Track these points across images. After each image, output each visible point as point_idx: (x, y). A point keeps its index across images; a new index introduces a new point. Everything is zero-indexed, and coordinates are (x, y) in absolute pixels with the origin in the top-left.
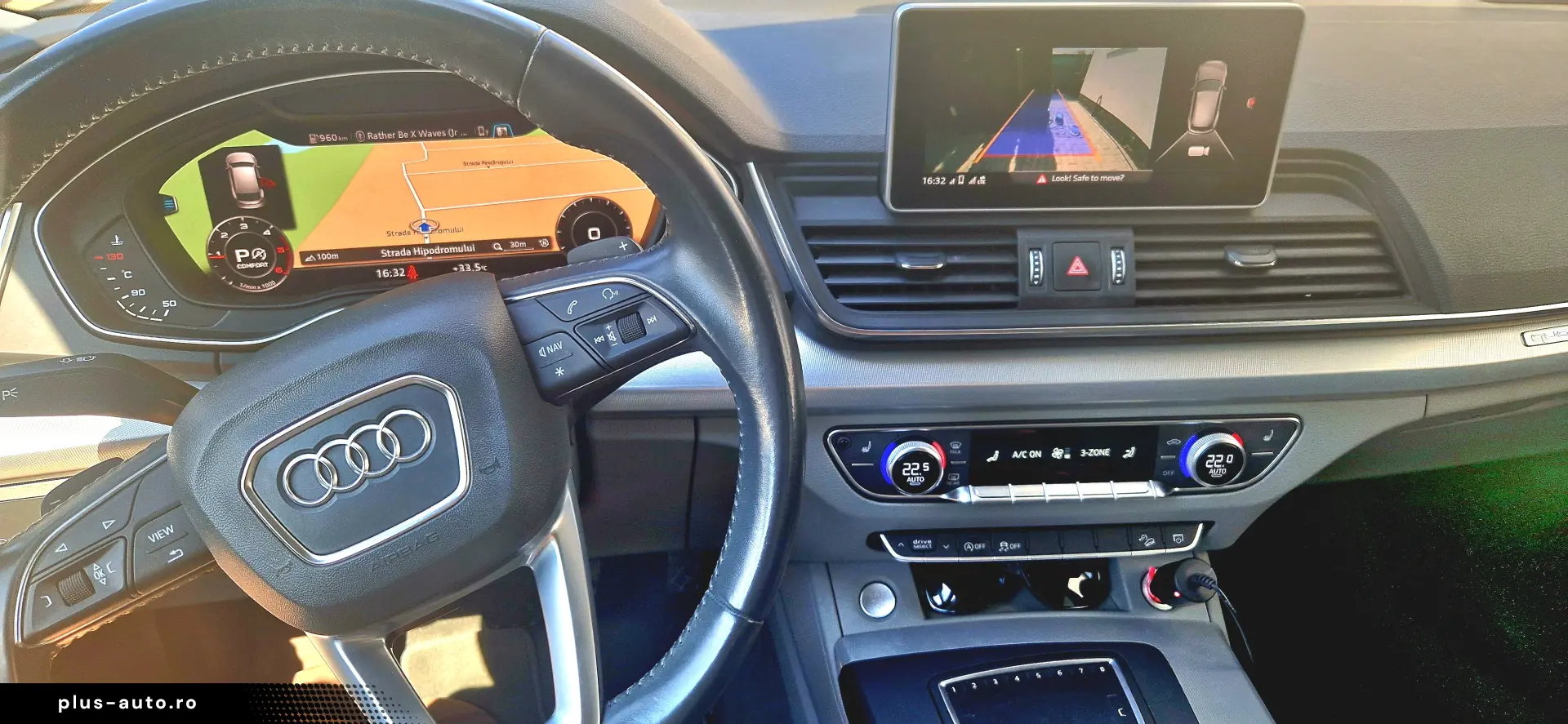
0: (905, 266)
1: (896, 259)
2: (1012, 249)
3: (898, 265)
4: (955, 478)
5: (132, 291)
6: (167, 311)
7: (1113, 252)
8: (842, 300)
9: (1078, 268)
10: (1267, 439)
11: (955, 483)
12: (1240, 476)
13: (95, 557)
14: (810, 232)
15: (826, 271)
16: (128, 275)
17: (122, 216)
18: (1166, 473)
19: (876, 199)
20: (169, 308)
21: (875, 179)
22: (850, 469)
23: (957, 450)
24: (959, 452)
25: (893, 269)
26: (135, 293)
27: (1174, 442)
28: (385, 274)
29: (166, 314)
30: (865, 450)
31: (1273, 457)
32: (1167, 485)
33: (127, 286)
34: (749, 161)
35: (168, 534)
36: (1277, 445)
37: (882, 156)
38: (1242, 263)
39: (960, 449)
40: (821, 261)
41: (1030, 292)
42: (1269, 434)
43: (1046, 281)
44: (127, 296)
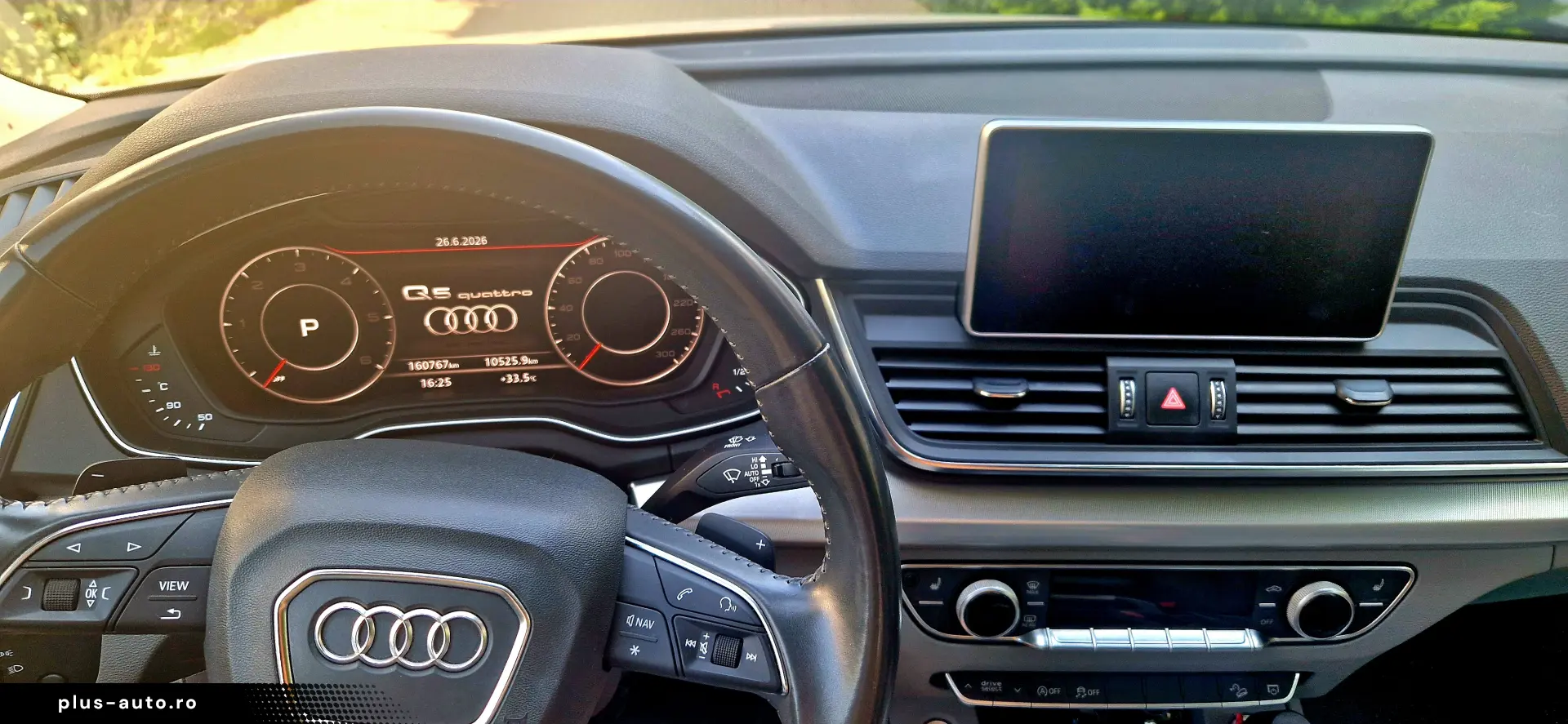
0: (984, 393)
1: (974, 385)
2: (1101, 378)
3: (976, 390)
4: (1030, 620)
5: (167, 404)
6: (203, 425)
7: (1212, 382)
8: (914, 427)
9: (1173, 401)
10: (1377, 588)
11: (1030, 625)
12: (1348, 628)
13: (100, 574)
14: (881, 353)
15: (898, 395)
16: (164, 387)
17: (160, 326)
18: (1264, 622)
19: (953, 320)
20: (204, 422)
21: (952, 298)
22: (917, 607)
23: (1035, 590)
24: (1037, 592)
25: (970, 396)
26: (170, 405)
27: (1274, 588)
28: (430, 383)
29: (201, 428)
30: (934, 587)
31: (1381, 609)
32: (1264, 635)
33: (163, 399)
34: (818, 278)
35: (179, 589)
36: (1387, 596)
37: (960, 276)
38: (1354, 400)
39: (1037, 589)
40: (893, 384)
41: (1121, 425)
42: (1379, 583)
43: (1138, 413)
44: (162, 409)
